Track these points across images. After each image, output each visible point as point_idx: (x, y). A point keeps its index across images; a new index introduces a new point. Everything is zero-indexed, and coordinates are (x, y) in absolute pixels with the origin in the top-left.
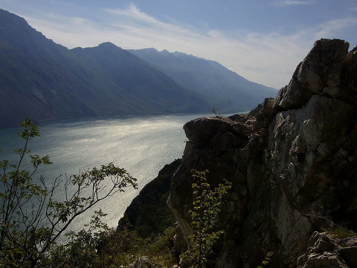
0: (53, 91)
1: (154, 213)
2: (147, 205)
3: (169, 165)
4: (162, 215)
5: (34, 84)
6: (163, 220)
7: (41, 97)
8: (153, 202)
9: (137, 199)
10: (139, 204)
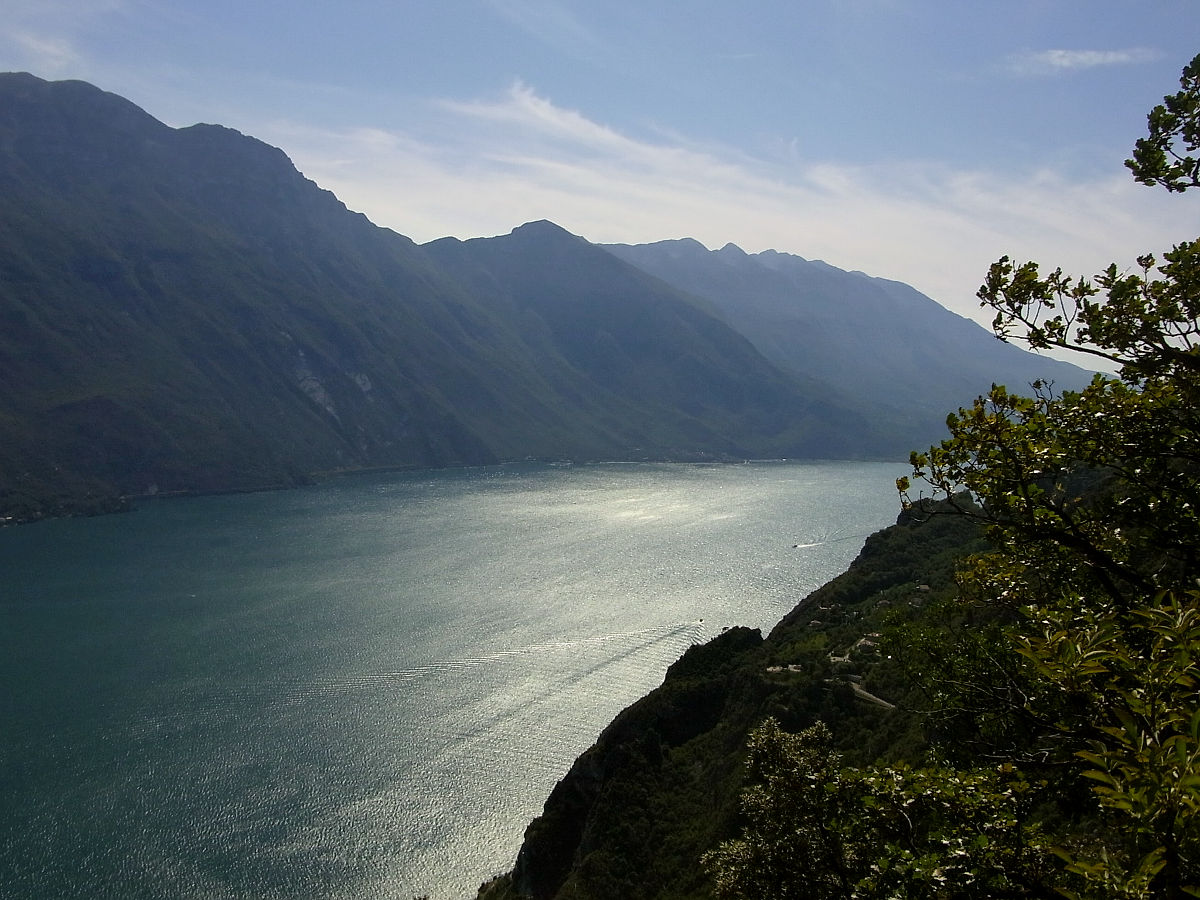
0: (359, 382)
1: (640, 809)
2: (618, 781)
3: (702, 646)
4: (666, 820)
5: (302, 354)
6: (668, 838)
7: (320, 396)
8: (639, 774)
9: (589, 756)
10: (596, 776)
